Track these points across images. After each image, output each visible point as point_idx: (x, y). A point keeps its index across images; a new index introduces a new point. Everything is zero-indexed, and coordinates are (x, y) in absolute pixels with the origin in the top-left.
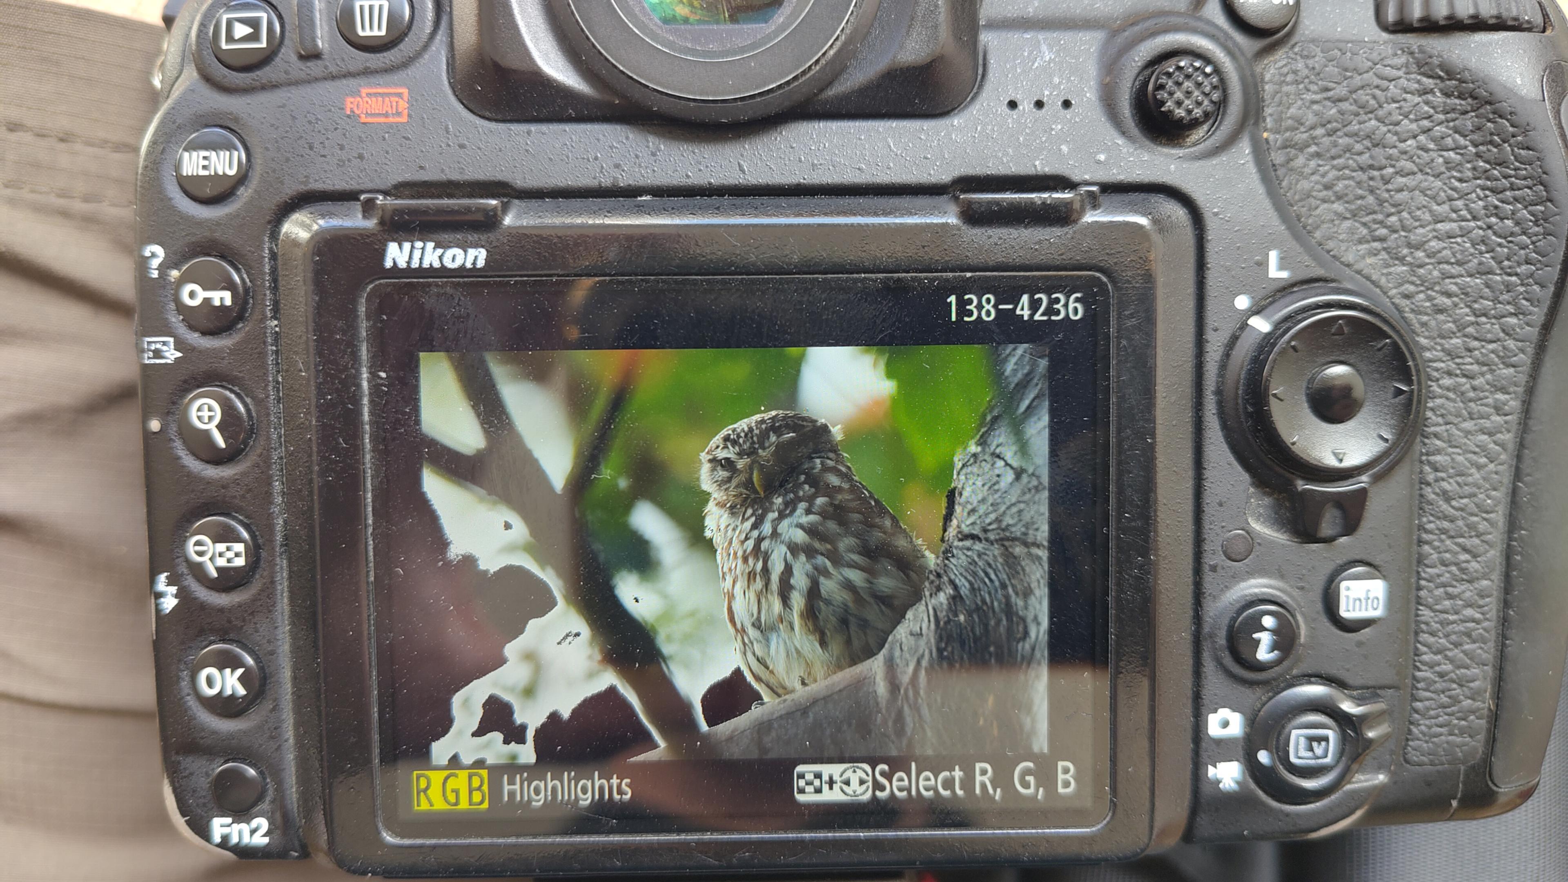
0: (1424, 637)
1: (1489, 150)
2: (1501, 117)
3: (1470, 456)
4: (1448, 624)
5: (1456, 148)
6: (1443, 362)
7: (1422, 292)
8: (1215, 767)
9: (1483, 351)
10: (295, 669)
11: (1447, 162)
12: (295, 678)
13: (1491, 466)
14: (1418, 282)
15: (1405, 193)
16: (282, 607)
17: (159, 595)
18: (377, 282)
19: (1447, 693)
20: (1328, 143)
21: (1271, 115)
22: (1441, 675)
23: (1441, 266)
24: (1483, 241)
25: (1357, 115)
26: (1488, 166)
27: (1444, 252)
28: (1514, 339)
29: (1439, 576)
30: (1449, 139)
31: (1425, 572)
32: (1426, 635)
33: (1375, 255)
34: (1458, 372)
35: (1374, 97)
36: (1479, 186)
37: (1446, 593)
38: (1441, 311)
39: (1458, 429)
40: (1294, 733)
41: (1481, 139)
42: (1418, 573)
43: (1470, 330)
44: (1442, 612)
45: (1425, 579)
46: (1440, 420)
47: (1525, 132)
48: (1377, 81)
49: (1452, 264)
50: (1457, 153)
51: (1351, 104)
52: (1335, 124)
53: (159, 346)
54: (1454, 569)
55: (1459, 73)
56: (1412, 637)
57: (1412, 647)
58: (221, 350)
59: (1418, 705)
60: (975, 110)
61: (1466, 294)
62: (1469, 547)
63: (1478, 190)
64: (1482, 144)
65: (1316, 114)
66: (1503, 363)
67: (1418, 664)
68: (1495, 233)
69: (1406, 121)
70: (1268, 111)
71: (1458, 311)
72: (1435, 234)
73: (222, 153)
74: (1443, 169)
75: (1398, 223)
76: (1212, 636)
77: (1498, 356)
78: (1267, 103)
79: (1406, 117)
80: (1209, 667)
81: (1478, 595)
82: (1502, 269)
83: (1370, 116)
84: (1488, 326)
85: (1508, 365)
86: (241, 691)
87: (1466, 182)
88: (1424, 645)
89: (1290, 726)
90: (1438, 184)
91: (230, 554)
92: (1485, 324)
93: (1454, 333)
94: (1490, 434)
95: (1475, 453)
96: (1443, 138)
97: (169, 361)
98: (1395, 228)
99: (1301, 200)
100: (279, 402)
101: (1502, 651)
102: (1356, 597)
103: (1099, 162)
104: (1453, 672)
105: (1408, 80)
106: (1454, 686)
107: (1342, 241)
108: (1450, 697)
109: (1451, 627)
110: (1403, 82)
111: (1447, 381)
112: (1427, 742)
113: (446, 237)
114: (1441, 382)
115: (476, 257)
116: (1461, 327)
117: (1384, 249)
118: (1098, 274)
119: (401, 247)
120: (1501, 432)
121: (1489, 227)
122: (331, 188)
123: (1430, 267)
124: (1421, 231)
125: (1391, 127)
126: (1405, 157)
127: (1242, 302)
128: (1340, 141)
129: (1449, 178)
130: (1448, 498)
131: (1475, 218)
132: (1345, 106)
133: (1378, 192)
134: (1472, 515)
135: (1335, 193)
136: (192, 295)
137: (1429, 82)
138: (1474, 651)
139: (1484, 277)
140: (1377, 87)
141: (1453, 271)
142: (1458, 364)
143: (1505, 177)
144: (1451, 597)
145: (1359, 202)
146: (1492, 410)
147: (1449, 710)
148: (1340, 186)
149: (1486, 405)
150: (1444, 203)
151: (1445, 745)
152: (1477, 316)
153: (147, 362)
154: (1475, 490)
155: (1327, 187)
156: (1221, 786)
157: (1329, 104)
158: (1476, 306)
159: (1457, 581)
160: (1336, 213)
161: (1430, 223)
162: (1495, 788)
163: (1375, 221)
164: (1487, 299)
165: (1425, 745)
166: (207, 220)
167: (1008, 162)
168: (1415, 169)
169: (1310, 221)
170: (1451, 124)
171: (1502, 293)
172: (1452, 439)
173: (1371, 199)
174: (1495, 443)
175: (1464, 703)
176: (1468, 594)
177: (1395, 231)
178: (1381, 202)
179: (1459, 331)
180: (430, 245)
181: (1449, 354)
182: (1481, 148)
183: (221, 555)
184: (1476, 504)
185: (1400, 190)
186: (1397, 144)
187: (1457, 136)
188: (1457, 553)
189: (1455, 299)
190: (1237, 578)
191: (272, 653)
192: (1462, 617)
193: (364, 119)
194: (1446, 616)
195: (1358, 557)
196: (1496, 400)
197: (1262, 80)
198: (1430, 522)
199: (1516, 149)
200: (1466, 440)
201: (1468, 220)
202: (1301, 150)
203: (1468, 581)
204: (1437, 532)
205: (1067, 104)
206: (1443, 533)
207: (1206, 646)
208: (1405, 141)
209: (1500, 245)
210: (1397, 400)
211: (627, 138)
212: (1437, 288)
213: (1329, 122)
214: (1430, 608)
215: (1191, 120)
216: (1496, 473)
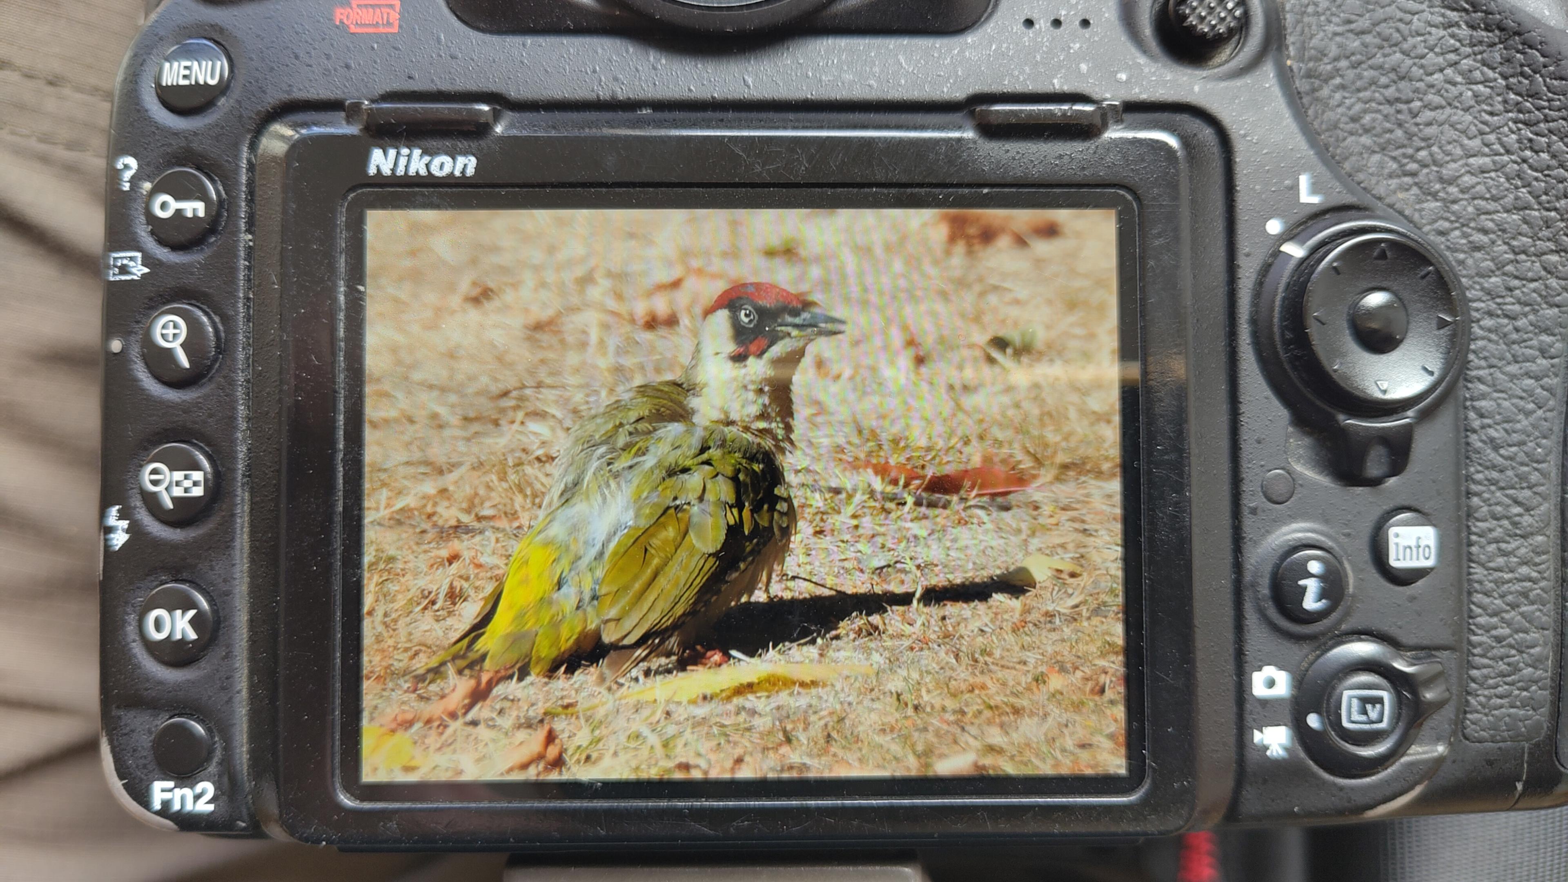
0: (1478, 597)
1: (1520, 82)
2: (1531, 47)
3: (1515, 401)
4: (1503, 583)
5: (1485, 82)
6: (1483, 301)
7: (1456, 228)
8: (1261, 731)
9: (1525, 290)
10: (252, 611)
11: (1476, 96)
12: (251, 621)
13: (1540, 413)
14: (1453, 218)
15: (1435, 127)
16: (242, 543)
17: (109, 530)
18: (360, 191)
19: (1506, 660)
20: (1352, 76)
21: (1293, 43)
22: (1499, 640)
23: (1476, 202)
24: (1519, 176)
25: (1381, 47)
26: (1520, 99)
27: (1478, 188)
28: (1557, 277)
29: (1491, 530)
30: (1478, 72)
31: (1476, 526)
32: (1480, 596)
33: (1407, 190)
34: (1499, 312)
35: (1398, 30)
36: (1511, 119)
37: (1499, 549)
38: (1478, 248)
39: (1503, 373)
40: (1346, 694)
41: (1510, 71)
42: (1468, 527)
43: (1509, 268)
44: (1496, 570)
45: (1475, 534)
46: (1483, 363)
47: (1557, 62)
48: (1400, 15)
49: (1487, 199)
50: (1486, 86)
51: (1375, 37)
52: (1359, 57)
53: (125, 262)
54: (1505, 523)
55: (1485, 5)
56: (1465, 597)
57: (1465, 608)
58: (191, 265)
59: (1474, 673)
60: (989, 28)
61: (1504, 231)
62: (1520, 499)
63: (1510, 123)
64: (1512, 76)
65: (1340, 46)
66: (1546, 303)
67: (1473, 627)
68: (1531, 167)
69: (1431, 55)
70: (1290, 39)
71: (1495, 249)
72: (1467, 168)
73: (204, 63)
74: (1472, 103)
75: (1429, 158)
76: (1254, 585)
77: (1541, 296)
78: (1289, 31)
79: (1432, 50)
80: (1251, 619)
81: (1533, 551)
82: (1540, 203)
83: (1394, 49)
84: (1529, 264)
85: (1552, 305)
86: (192, 635)
87: (1497, 115)
88: (1479, 607)
89: (1341, 687)
90: (1468, 118)
91: (187, 484)
92: (1525, 261)
93: (1493, 272)
94: (1537, 378)
95: (1521, 398)
96: (1470, 71)
97: (135, 278)
98: (1427, 162)
99: (1327, 130)
100: (248, 321)
101: (1562, 615)
102: (1406, 544)
103: (1118, 81)
104: (1511, 636)
105: (1432, 14)
106: (1513, 652)
107: (1372, 174)
108: (1509, 664)
109: (1506, 586)
110: (1426, 15)
111: (1488, 322)
112: (1486, 715)
113: (433, 143)
114: (1482, 323)
115: (465, 165)
116: (1500, 266)
117: (1416, 184)
118: (1121, 192)
119: (385, 153)
120: (1548, 376)
121: (1524, 161)
122: (316, 97)
123: (1465, 203)
124: (1453, 165)
125: (1417, 60)
126: (1433, 91)
127: (1274, 227)
128: (1365, 73)
129: (1480, 112)
130: (1496, 448)
131: (1508, 152)
132: (1368, 38)
133: (1407, 125)
134: (1522, 464)
135: (1363, 125)
136: (164, 206)
137: (1454, 16)
138: (1533, 612)
139: (1521, 213)
140: (1401, 20)
141: (1489, 207)
142: (1499, 304)
143: (1538, 109)
144: (1505, 554)
145: (1388, 136)
146: (1537, 353)
147: (1509, 679)
148: (1367, 119)
149: (1531, 347)
150: (1475, 137)
151: (1507, 718)
152: (1516, 254)
153: (112, 279)
154: (1524, 437)
155: (1354, 119)
156: (1268, 753)
157: (1350, 35)
158: (1515, 243)
159: (1510, 536)
160: (1364, 146)
161: (1461, 158)
162: (1562, 769)
163: (1405, 156)
164: (1526, 236)
165: (1485, 718)
166: (184, 131)
167: (1025, 80)
168: (1444, 103)
169: (1338, 151)
170: (1479, 57)
171: (1541, 229)
172: (1498, 382)
173: (1399, 133)
174: (1542, 387)
175: (1524, 671)
176: (1523, 551)
177: (1426, 166)
178: (1410, 136)
179: (1498, 269)
180: (417, 152)
181: (1489, 294)
182: (1511, 80)
183: (178, 484)
184: (1526, 453)
185: (1429, 124)
186: (1424, 77)
187: (1485, 69)
188: (1508, 506)
189: (1492, 236)
190: (1279, 521)
191: (228, 593)
192: (1517, 575)
193: (353, 29)
194: (1500, 574)
195: (1406, 503)
196: (1541, 342)
197: (1283, 8)
198: (1478, 472)
199: (1548, 80)
200: (1511, 384)
201: (1501, 155)
202: (1326, 81)
203: (1522, 537)
204: (1486, 482)
205: (1085, 23)
206: (1493, 484)
207: (1248, 596)
208: (1431, 74)
209: (1536, 179)
210: (1442, 332)
211: (627, 52)
212: (1472, 225)
213: (1353, 54)
214: (1483, 565)
215: (1215, 36)
216: (1546, 420)
